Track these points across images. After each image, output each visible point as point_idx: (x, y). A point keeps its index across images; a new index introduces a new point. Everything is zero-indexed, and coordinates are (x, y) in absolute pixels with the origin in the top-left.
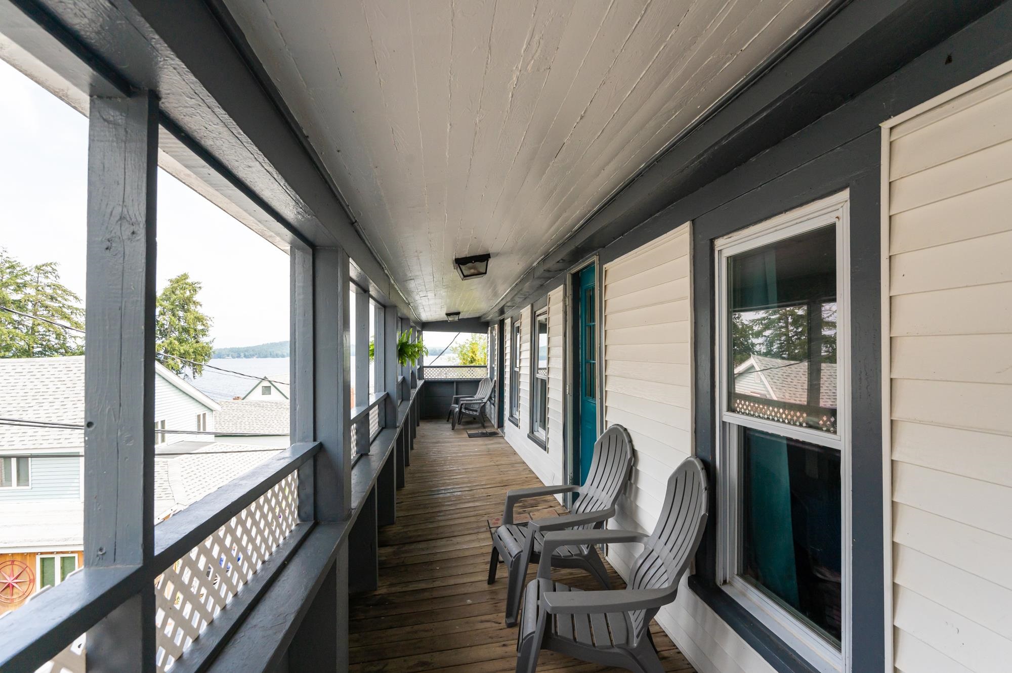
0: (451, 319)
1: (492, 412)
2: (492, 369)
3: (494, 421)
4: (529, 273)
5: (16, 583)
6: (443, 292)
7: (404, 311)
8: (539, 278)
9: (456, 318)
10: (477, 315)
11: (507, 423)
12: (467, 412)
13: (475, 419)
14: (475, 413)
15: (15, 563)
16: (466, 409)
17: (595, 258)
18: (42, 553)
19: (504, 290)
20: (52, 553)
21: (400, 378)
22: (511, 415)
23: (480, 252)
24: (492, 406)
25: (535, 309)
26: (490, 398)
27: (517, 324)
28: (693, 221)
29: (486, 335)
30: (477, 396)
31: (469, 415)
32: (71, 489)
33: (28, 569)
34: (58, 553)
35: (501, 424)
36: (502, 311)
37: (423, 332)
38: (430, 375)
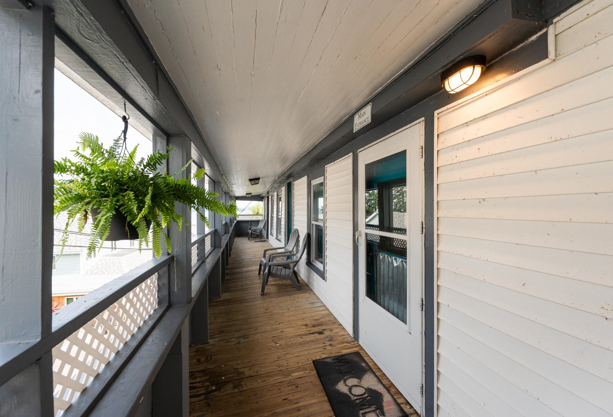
0: (248, 196)
1: (264, 233)
2: (265, 215)
3: (265, 237)
4: (275, 181)
5: (55, 309)
6: (245, 187)
7: (232, 194)
8: (278, 183)
9: (250, 195)
10: (259, 194)
11: (270, 236)
12: (254, 233)
13: (257, 236)
14: (258, 233)
15: (55, 301)
16: (254, 232)
17: (292, 180)
18: (67, 296)
19: (268, 186)
20: (72, 296)
21: (224, 222)
22: (271, 233)
23: (257, 177)
24: (265, 231)
25: (278, 193)
26: (264, 227)
27: (273, 198)
28: (308, 175)
29: (262, 202)
30: (259, 227)
31: (255, 234)
32: (76, 270)
33: (61, 303)
34: (75, 296)
35: (267, 238)
36: (268, 193)
37: (236, 201)
38: (239, 218)
